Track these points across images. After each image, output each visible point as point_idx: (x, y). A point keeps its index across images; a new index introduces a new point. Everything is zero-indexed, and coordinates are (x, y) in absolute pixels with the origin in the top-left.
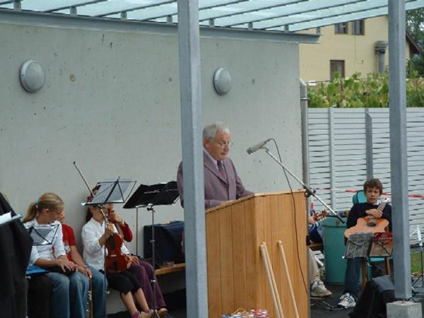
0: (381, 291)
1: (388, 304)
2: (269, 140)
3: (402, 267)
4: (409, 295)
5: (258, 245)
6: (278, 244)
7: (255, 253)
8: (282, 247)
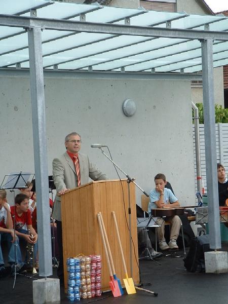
0: (201, 244)
1: (205, 253)
2: (105, 146)
3: (214, 228)
4: (219, 246)
5: (96, 213)
6: (112, 213)
7: (94, 219)
8: (114, 215)
